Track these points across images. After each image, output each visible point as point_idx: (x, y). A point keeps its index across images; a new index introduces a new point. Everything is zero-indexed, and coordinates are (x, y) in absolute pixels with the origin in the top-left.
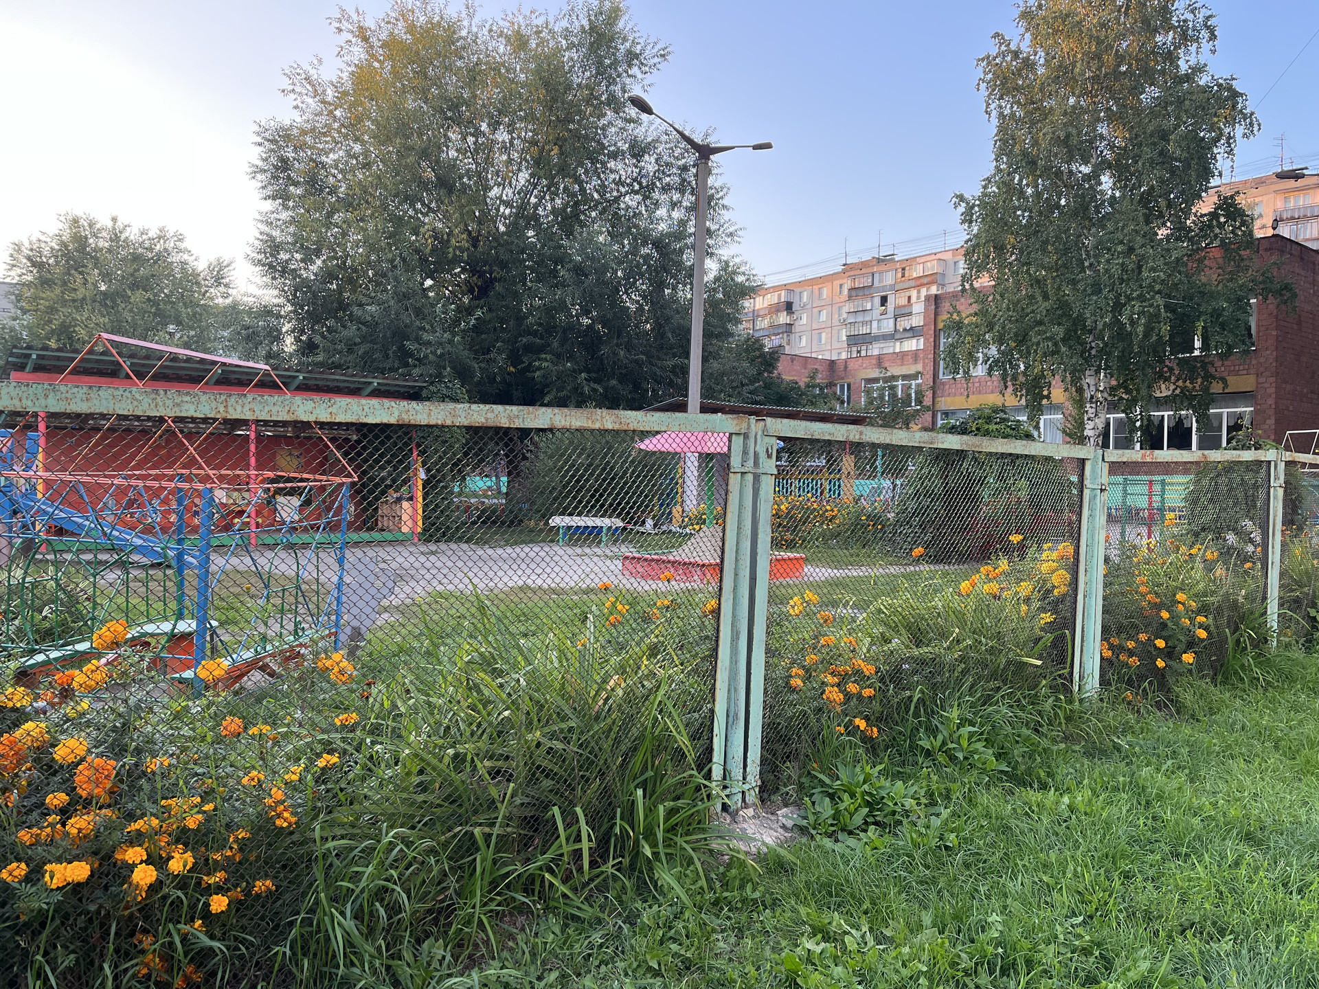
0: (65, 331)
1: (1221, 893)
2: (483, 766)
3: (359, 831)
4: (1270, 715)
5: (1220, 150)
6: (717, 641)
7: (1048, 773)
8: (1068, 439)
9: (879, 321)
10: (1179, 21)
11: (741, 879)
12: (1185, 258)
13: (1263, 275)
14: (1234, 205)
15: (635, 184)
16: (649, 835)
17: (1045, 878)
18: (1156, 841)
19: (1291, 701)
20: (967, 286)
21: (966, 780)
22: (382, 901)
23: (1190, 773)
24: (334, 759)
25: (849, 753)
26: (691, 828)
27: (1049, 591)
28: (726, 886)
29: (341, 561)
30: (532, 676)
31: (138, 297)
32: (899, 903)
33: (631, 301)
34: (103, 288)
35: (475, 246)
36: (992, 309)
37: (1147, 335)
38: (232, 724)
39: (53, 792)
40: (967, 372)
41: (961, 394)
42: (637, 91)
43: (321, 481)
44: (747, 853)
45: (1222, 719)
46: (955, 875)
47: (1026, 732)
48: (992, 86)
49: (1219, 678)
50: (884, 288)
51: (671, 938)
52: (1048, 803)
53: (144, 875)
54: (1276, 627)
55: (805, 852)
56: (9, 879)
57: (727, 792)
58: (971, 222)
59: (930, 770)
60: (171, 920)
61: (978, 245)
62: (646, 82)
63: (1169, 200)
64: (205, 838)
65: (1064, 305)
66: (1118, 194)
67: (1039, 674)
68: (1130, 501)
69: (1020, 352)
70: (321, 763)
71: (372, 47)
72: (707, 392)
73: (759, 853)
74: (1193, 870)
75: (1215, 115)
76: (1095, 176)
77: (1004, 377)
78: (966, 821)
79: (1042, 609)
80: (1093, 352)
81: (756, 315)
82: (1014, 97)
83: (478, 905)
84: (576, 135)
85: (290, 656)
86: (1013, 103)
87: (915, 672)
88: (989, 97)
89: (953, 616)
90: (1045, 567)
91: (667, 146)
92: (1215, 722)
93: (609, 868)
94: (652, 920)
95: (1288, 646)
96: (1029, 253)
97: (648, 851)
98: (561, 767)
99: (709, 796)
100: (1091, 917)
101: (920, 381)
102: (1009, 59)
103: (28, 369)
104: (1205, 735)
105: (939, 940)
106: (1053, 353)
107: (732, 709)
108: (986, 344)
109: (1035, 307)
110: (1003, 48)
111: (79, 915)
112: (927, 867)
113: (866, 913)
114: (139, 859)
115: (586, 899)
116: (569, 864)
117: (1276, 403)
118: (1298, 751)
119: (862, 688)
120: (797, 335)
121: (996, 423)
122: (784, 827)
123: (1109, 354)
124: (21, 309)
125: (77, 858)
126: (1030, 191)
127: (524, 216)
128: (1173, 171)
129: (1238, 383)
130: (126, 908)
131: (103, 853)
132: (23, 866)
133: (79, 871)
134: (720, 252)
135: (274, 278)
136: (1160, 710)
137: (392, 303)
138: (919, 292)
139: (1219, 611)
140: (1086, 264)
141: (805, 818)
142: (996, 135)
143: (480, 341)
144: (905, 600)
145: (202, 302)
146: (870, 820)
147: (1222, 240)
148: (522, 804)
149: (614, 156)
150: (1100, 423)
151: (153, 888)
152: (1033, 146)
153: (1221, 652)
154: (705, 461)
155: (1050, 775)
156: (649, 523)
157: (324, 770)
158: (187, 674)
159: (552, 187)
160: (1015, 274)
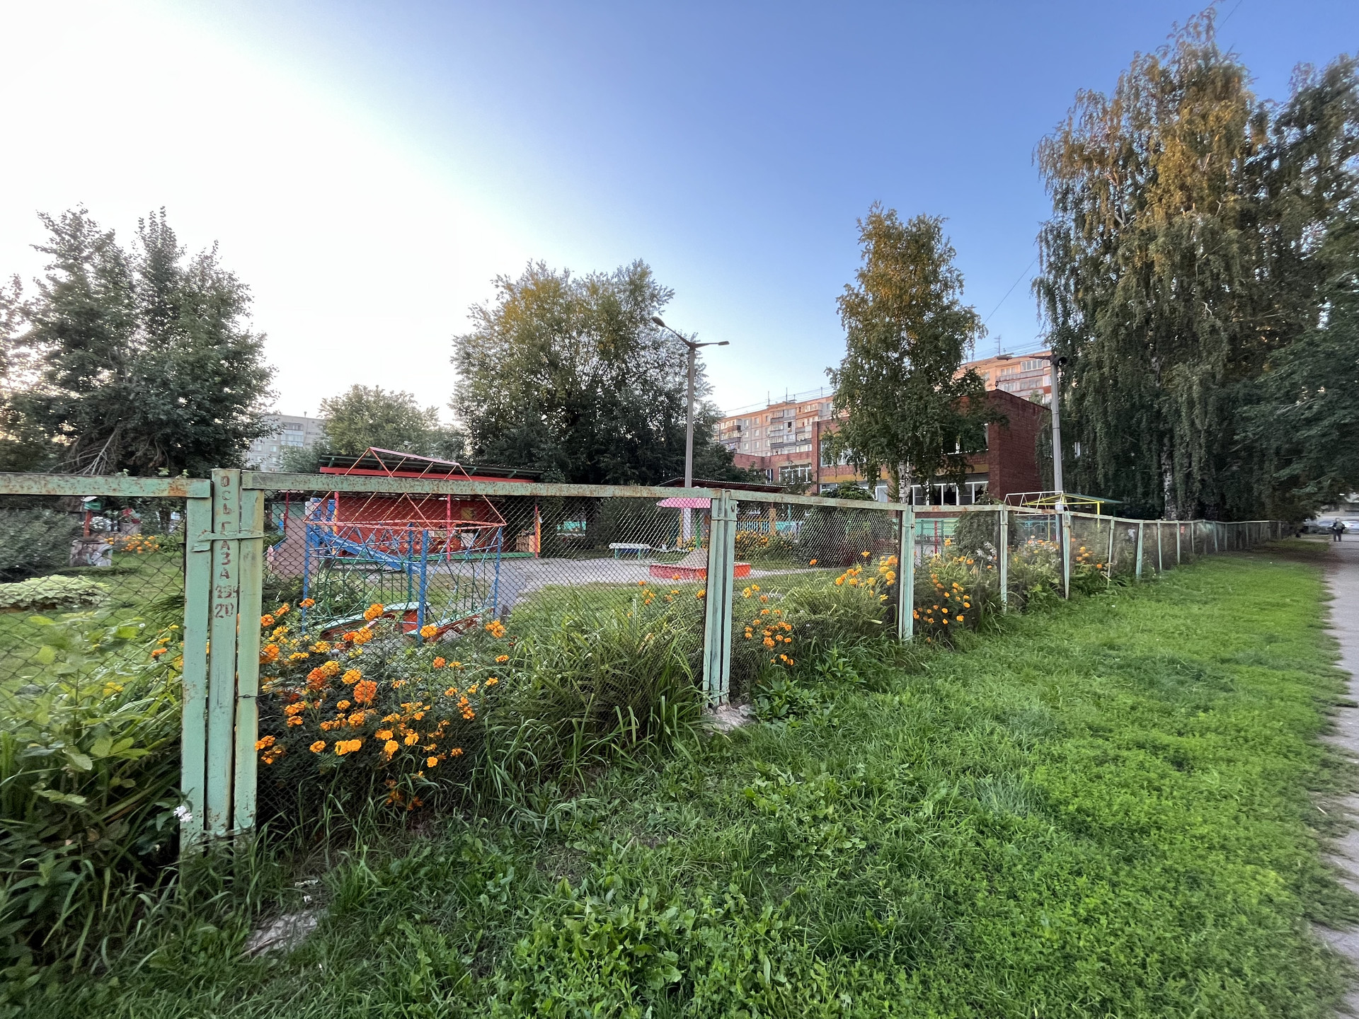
0: (350, 445)
1: (984, 750)
2: (577, 684)
3: (509, 721)
4: (1004, 649)
5: (966, 345)
6: (705, 613)
8: (891, 499)
9: (787, 436)
10: (943, 278)
11: (720, 746)
12: (950, 402)
13: (991, 411)
14: (974, 374)
15: (655, 363)
16: (669, 721)
17: (887, 743)
18: (947, 720)
19: (1016, 641)
20: (835, 417)
21: (843, 688)
22: (521, 760)
23: (963, 682)
24: (495, 681)
25: (778, 674)
26: (691, 717)
27: (885, 583)
28: (712, 750)
29: (497, 569)
30: (604, 634)
31: (389, 427)
32: (808, 758)
33: (653, 425)
34: (371, 422)
35: (569, 397)
36: (849, 429)
37: (931, 443)
38: (439, 661)
39: (341, 700)
40: (835, 463)
41: (833, 475)
42: (656, 314)
43: (487, 526)
44: (723, 731)
45: (979, 652)
46: (838, 742)
47: (874, 661)
48: (845, 312)
49: (977, 629)
50: (789, 418)
51: (682, 779)
52: (887, 700)
53: (391, 747)
54: (1006, 601)
55: (755, 730)
56: (315, 751)
57: (711, 696)
58: (836, 383)
59: (822, 683)
60: (406, 771)
61: (840, 395)
62: (661, 310)
63: (940, 371)
64: (425, 725)
65: (886, 427)
66: (913, 368)
67: (880, 628)
68: (926, 532)
69: (864, 452)
70: (488, 683)
71: (514, 294)
72: (695, 474)
73: (729, 731)
74: (967, 736)
75: (963, 327)
76: (900, 359)
77: (856, 465)
78: (843, 711)
79: (881, 593)
80: (903, 452)
81: (721, 433)
82: (857, 317)
83: (575, 762)
84: (622, 338)
85: (470, 622)
86: (856, 320)
87: (813, 628)
88: (843, 317)
89: (833, 598)
90: (881, 570)
91: (673, 343)
92: (975, 653)
93: (647, 740)
94: (671, 769)
95: (1012, 611)
96: (867, 399)
97: (668, 731)
98: (620, 684)
99: (701, 699)
100: (913, 764)
101: (810, 468)
102: (853, 298)
103: (330, 466)
104: (970, 660)
105: (830, 779)
106: (882, 453)
108: (845, 448)
109: (871, 428)
110: (850, 292)
111: (354, 770)
112: (822, 737)
113: (789, 764)
114: (389, 737)
115: (634, 758)
116: (624, 738)
117: (1000, 479)
118: (1022, 669)
119: (784, 638)
120: (743, 443)
121: (852, 491)
122: (743, 716)
123: (911, 453)
124: (327, 433)
125: (354, 737)
126: (866, 366)
127: (596, 380)
128: (941, 356)
129: (980, 468)
130: (381, 765)
131: (369, 734)
132: (323, 743)
133: (355, 745)
134: (702, 399)
135: (461, 415)
136: (945, 647)
137: (524, 428)
138: (809, 420)
139: (975, 593)
140: (898, 405)
141: (754, 711)
142: (848, 337)
143: (572, 447)
144: (807, 588)
145: (423, 429)
146: (790, 711)
147: (969, 393)
148: (599, 705)
149: (644, 348)
150: (907, 490)
151: (396, 754)
152: (867, 343)
153: (977, 615)
154: (696, 512)
155: (888, 684)
156: (664, 547)
157: (490, 687)
158: (413, 632)
159: (610, 365)
160: (860, 410)
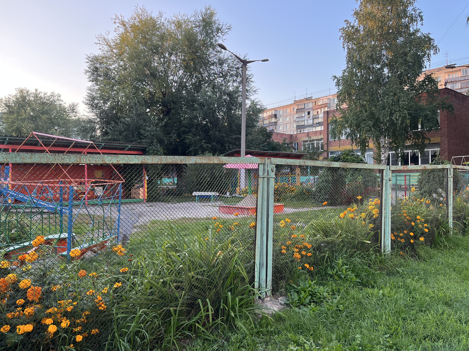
0: (18, 130)
1: (438, 324)
2: (173, 285)
3: (129, 310)
4: (451, 259)
5: (425, 59)
6: (256, 238)
7: (374, 282)
8: (375, 161)
9: (307, 120)
10: (410, 14)
11: (266, 324)
12: (414, 97)
13: (442, 102)
14: (431, 78)
15: (221, 74)
16: (233, 309)
17: (375, 321)
18: (414, 306)
19: (459, 253)
20: (338, 108)
21: (345, 285)
22: (138, 335)
23: (425, 281)
24: (120, 284)
25: (303, 277)
26: (248, 305)
27: (372, 216)
28: (261, 326)
29: (119, 211)
30: (190, 252)
31: (44, 117)
32: (323, 331)
33: (220, 115)
34: (32, 114)
35: (164, 97)
36: (348, 116)
37: (402, 124)
38: (82, 272)
39: (19, 299)
40: (339, 138)
41: (337, 146)
42: (220, 42)
43: (112, 182)
44: (268, 314)
45: (434, 261)
46: (343, 320)
47: (366, 267)
48: (345, 38)
49: (433, 245)
50: (309, 109)
51: (242, 346)
52: (375, 293)
53: (52, 329)
54: (452, 227)
55: (289, 313)
56: (4, 332)
57: (260, 292)
58: (339, 85)
59: (332, 282)
60: (62, 345)
61: (341, 93)
62: (223, 38)
63: (408, 77)
64: (74, 315)
65: (372, 114)
66: (390, 75)
67: (369, 246)
68: (398, 182)
69: (358, 130)
70: (115, 286)
71: (127, 28)
72: (247, 147)
73: (272, 314)
74: (427, 316)
75: (423, 47)
76: (382, 69)
77: (352, 139)
78: (346, 300)
79: (370, 223)
80: (383, 130)
81: (264, 119)
82: (353, 42)
83: (172, 336)
84: (199, 57)
85: (102, 246)
86: (352, 44)
87: (326, 247)
88: (344, 42)
89: (339, 226)
90: (370, 208)
91: (232, 61)
92: (432, 262)
93: (219, 321)
94: (235, 340)
95: (456, 234)
96: (360, 96)
97: (233, 314)
98: (201, 285)
99: (254, 294)
100: (392, 334)
101: (322, 141)
102: (350, 29)
103: (5, 144)
104: (429, 266)
105: (339, 345)
106: (369, 131)
107: (261, 262)
108: (346, 128)
109: (363, 115)
110: (348, 25)
111: (29, 344)
112: (333, 318)
113: (312, 335)
114: (50, 323)
115: (211, 332)
116: (204, 320)
117: (448, 147)
118: (462, 271)
119: (307, 253)
120: (279, 126)
121: (350, 156)
122: (281, 304)
123: (389, 131)
124: (2, 122)
125: (28, 323)
126: (359, 74)
127: (182, 86)
128: (409, 67)
129: (434, 140)
130: (46, 340)
131: (37, 321)
132: (9, 326)
133: (29, 328)
134: (251, 97)
135: (93, 109)
136: (412, 258)
137: (135, 117)
138: (321, 110)
139: (432, 222)
140: (380, 99)
141: (288, 300)
142: (347, 55)
143: (166, 129)
144: (321, 220)
145: (67, 118)
146: (312, 301)
147: (427, 90)
148: (187, 299)
149: (213, 64)
150: (386, 155)
151: (56, 333)
152: (360, 59)
153: (433, 237)
154: (248, 171)
155: (375, 282)
156: (228, 194)
157: (116, 289)
158: (65, 253)
159: (191, 76)
160: (355, 103)
